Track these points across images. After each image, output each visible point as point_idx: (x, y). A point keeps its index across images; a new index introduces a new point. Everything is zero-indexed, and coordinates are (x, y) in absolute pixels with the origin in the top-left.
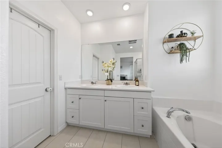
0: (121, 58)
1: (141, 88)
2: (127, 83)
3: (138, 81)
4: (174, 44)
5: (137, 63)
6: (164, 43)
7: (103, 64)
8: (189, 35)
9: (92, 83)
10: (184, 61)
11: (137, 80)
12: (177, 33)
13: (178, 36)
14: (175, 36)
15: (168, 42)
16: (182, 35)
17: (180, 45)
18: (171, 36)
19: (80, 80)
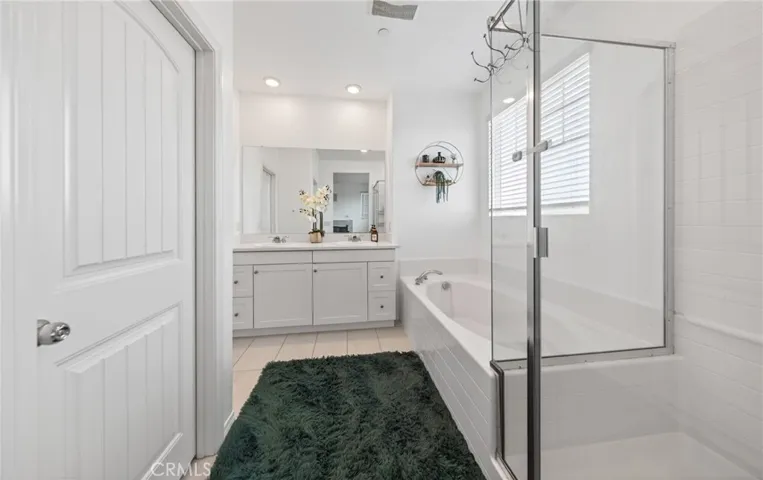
0: (335, 175)
1: (381, 244)
2: (355, 237)
3: (376, 232)
4: (431, 171)
5: (377, 192)
6: (417, 167)
7: (302, 196)
8: (449, 161)
9: (277, 239)
10: (441, 200)
11: (374, 232)
12: (433, 155)
13: (434, 161)
14: (431, 158)
15: (421, 166)
16: (439, 160)
17: (438, 173)
18: (425, 158)
19: (237, 233)
